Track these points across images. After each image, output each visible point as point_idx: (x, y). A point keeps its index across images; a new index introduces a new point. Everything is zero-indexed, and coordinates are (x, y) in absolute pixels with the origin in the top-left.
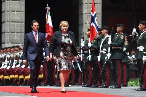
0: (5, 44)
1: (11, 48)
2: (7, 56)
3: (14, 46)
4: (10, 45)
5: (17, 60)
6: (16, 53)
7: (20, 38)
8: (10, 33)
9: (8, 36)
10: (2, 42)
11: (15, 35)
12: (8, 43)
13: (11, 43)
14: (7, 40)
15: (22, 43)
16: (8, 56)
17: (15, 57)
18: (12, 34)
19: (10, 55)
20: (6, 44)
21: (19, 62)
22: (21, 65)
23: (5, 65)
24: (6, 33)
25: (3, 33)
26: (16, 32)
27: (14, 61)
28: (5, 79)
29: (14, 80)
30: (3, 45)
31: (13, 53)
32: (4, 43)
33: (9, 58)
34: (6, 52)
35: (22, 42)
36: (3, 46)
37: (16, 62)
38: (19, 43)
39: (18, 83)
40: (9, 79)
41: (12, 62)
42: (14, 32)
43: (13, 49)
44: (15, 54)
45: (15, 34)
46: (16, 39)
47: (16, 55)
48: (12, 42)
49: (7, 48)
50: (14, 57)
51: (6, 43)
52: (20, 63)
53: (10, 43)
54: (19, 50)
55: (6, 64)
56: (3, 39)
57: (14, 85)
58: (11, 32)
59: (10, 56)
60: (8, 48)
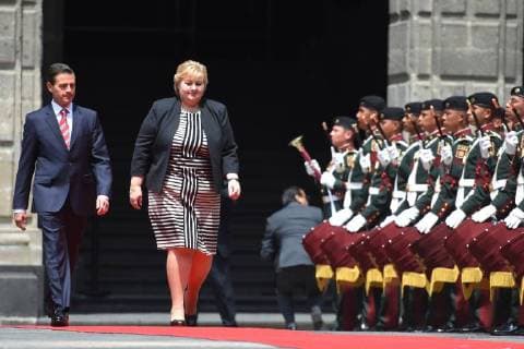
0: (406, 84)
1: (441, 106)
2: (417, 155)
3: (460, 94)
4: (440, 89)
5: (477, 177)
6: (468, 138)
7: (498, 47)
8: (437, 18)
9: (428, 34)
10: (393, 68)
11: (469, 31)
12: (422, 77)
13: (445, 77)
14: (417, 61)
15: (508, 80)
16: (425, 156)
17: (464, 161)
18: (449, 26)
19: (434, 148)
20: (414, 82)
21: (488, 191)
22: (498, 208)
23: (406, 206)
24: (415, 18)
25: (396, 17)
26: (470, 12)
27: (457, 185)
28: (407, 288)
29: (456, 298)
30: (393, 88)
31: (456, 137)
32: (404, 77)
33: (427, 167)
34: (416, 130)
35: (510, 74)
36: (398, 96)
37: (472, 193)
38: (493, 79)
39: (481, 313)
40: (430, 291)
41: (450, 193)
42: (461, 15)
43: (451, 116)
44: (465, 143)
45: (469, 22)
46: (475, 56)
47: (472, 147)
48: (451, 71)
49: (416, 108)
50: (456, 161)
51: (413, 76)
52: (493, 196)
53: (436, 78)
54: (489, 120)
55: (412, 200)
56: (393, 53)
57: (457, 328)
58: (446, 14)
59: (438, 157)
60: (428, 104)
